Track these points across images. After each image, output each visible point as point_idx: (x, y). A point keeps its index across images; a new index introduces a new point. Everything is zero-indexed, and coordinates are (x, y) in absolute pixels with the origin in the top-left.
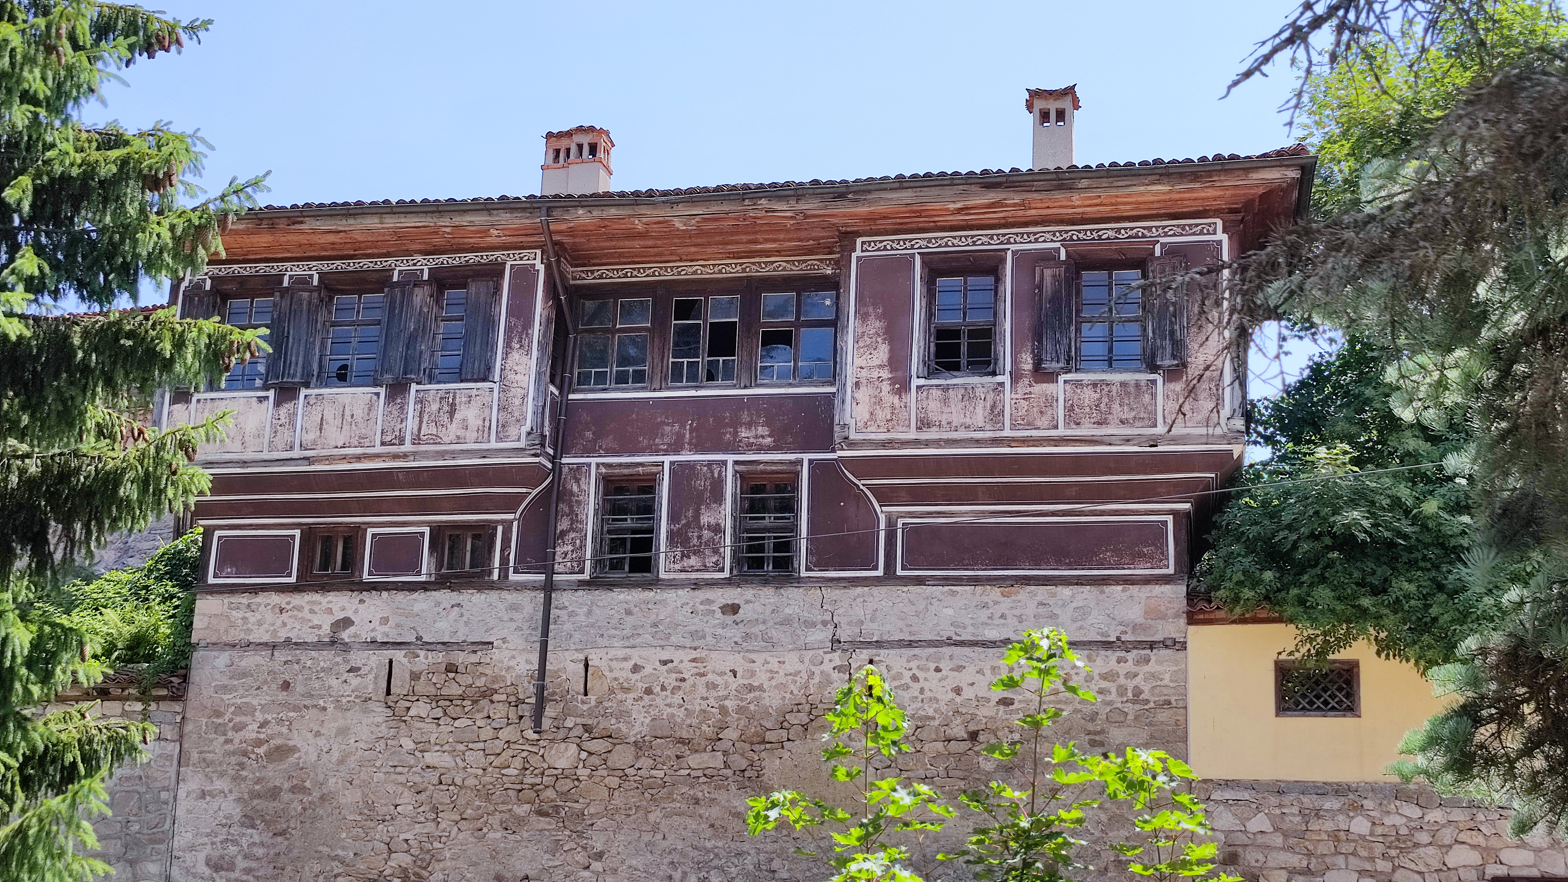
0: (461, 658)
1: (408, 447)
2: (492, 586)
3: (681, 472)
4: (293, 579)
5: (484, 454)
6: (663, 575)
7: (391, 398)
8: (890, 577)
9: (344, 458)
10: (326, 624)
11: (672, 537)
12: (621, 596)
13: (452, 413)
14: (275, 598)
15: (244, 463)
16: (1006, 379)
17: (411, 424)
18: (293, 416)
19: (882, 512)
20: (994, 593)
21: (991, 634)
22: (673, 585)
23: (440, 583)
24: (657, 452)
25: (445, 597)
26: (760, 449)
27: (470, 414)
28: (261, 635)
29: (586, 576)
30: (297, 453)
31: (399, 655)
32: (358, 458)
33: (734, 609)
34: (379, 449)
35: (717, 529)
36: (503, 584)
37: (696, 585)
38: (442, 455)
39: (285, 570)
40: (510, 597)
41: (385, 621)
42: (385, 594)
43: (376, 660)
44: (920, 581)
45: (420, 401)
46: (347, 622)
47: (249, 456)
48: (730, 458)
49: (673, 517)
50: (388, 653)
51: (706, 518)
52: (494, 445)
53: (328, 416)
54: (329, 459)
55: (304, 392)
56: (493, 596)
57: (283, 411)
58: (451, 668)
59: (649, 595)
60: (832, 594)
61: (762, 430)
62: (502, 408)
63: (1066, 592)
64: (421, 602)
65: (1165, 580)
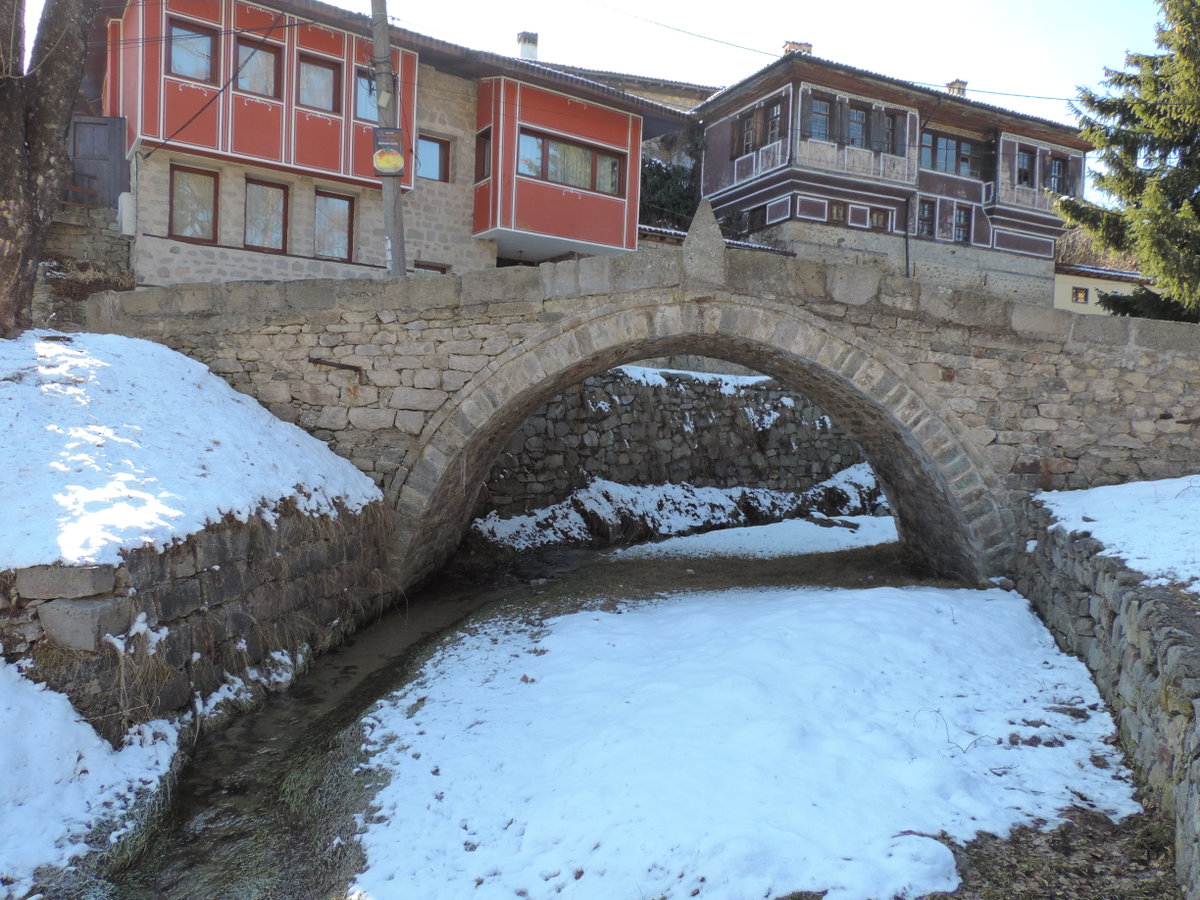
0: (877, 257)
1: (881, 177)
2: (888, 234)
3: (942, 201)
4: (825, 220)
5: (903, 185)
6: (937, 238)
7: (875, 157)
8: (992, 249)
9: (860, 177)
10: (836, 238)
11: (939, 224)
12: (925, 243)
13: (894, 166)
14: (819, 227)
15: (827, 172)
16: (1036, 190)
17: (882, 168)
18: (844, 156)
19: (992, 226)
20: (1015, 257)
21: (1014, 270)
22: (938, 242)
23: (874, 229)
24: (936, 193)
25: (873, 235)
26: (964, 199)
27: (899, 168)
28: (815, 240)
29: (915, 234)
30: (845, 171)
31: (860, 254)
32: (865, 178)
33: (954, 252)
34: (871, 176)
35: (951, 224)
36: (891, 233)
37: (945, 243)
38: (890, 182)
39: (822, 216)
40: (893, 238)
41: (855, 241)
42: (855, 231)
43: (852, 255)
44: (999, 251)
45: (884, 160)
46: (842, 240)
47: (829, 169)
48: (956, 200)
49: (940, 218)
50: (856, 253)
51: (949, 220)
52: (906, 182)
53: (856, 158)
54: (855, 176)
55: (847, 147)
56: (888, 237)
57: (841, 153)
58: (876, 261)
59: (932, 244)
60: (979, 251)
61: (964, 192)
62: (909, 169)
63: (1030, 259)
64: (867, 236)
65: (1050, 259)
